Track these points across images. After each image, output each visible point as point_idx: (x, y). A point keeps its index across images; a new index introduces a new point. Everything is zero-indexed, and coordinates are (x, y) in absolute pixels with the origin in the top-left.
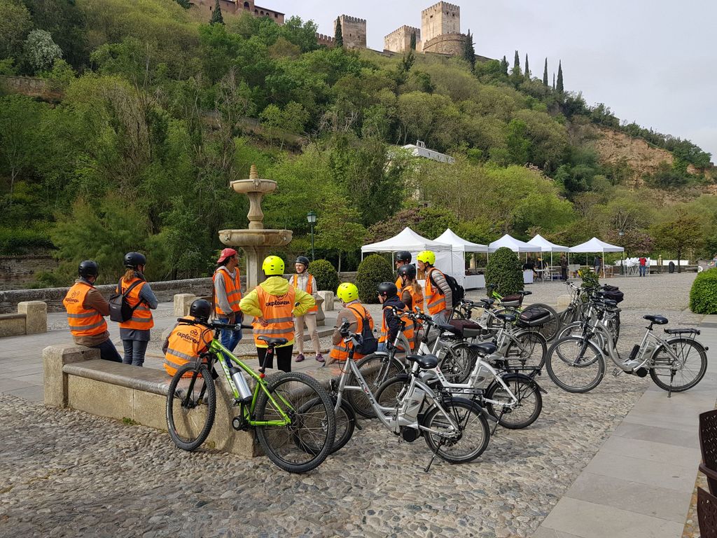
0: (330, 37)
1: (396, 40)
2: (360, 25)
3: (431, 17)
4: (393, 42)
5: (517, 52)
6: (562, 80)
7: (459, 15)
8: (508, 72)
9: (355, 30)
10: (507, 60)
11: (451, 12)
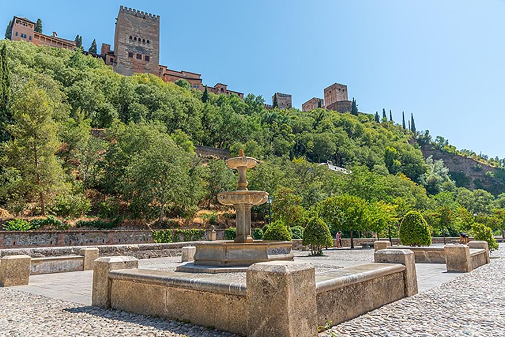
0: (270, 105)
1: (309, 106)
2: (288, 98)
3: (330, 92)
4: (307, 107)
5: (384, 110)
6: (414, 124)
7: (346, 90)
8: (380, 121)
9: (285, 101)
10: (378, 114)
11: (342, 89)
